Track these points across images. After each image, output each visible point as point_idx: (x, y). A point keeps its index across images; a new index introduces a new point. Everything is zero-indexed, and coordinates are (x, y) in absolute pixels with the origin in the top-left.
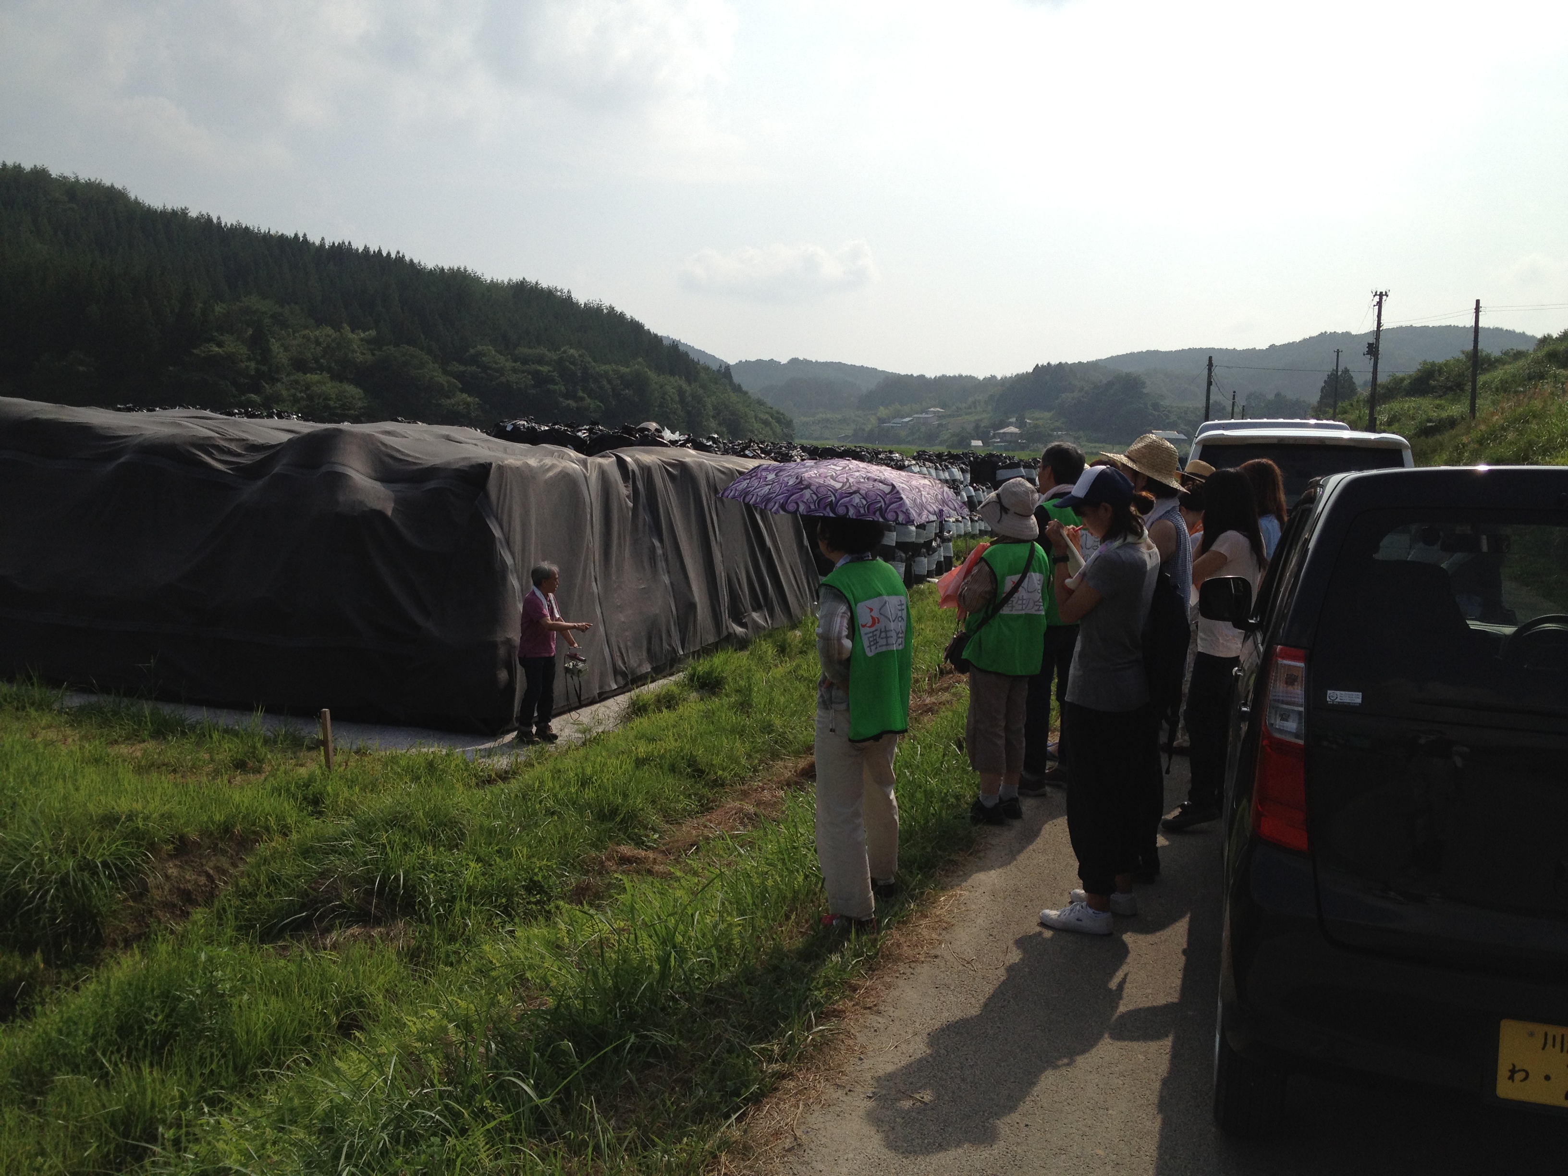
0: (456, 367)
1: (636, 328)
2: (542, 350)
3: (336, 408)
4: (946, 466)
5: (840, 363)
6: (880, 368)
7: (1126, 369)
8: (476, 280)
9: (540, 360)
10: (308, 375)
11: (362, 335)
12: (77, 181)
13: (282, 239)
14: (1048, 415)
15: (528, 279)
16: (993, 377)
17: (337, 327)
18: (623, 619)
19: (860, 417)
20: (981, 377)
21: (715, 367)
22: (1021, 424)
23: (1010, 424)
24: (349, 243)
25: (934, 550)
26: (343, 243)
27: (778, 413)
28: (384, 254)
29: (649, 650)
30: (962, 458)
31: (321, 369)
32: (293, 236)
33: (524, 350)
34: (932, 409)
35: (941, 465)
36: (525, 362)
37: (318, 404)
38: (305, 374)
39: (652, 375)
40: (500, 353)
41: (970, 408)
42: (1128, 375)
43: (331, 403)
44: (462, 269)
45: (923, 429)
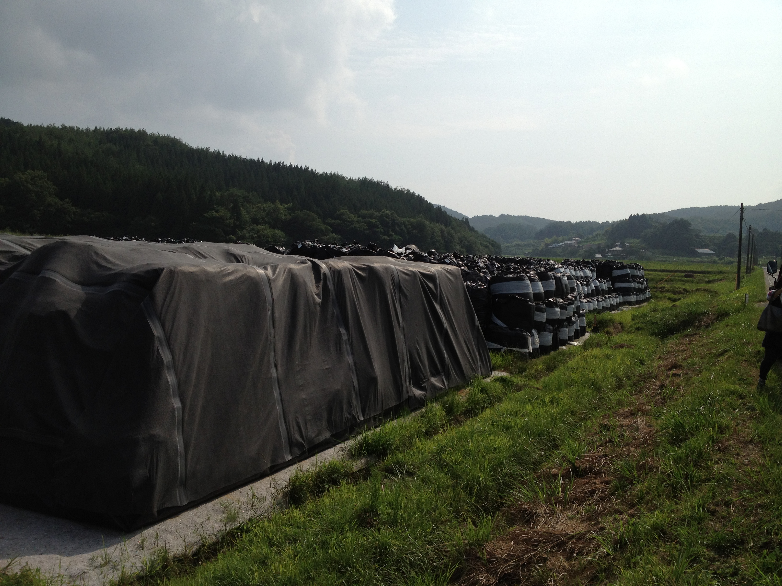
0: (330, 220)
1: (420, 200)
2: (372, 211)
3: (271, 241)
4: (581, 268)
5: (526, 216)
6: (547, 218)
7: (679, 217)
8: (343, 178)
9: (371, 217)
10: (259, 226)
11: (286, 206)
12: (159, 136)
13: (252, 161)
14: (637, 241)
15: (368, 177)
16: (607, 222)
17: (273, 202)
18: (304, 397)
19: (536, 243)
20: (601, 222)
21: (461, 219)
22: (622, 246)
23: (616, 246)
24: (283, 162)
25: (573, 323)
26: (280, 162)
27: (493, 241)
28: (299, 167)
29: (329, 421)
30: (591, 264)
31: (265, 223)
32: (257, 159)
33: (364, 212)
34: (574, 239)
35: (578, 268)
36: (364, 217)
37: (263, 240)
38: (257, 225)
39: (427, 223)
40: (352, 213)
41: (594, 237)
42: (682, 220)
43: (270, 240)
44: (336, 173)
45: (570, 249)
